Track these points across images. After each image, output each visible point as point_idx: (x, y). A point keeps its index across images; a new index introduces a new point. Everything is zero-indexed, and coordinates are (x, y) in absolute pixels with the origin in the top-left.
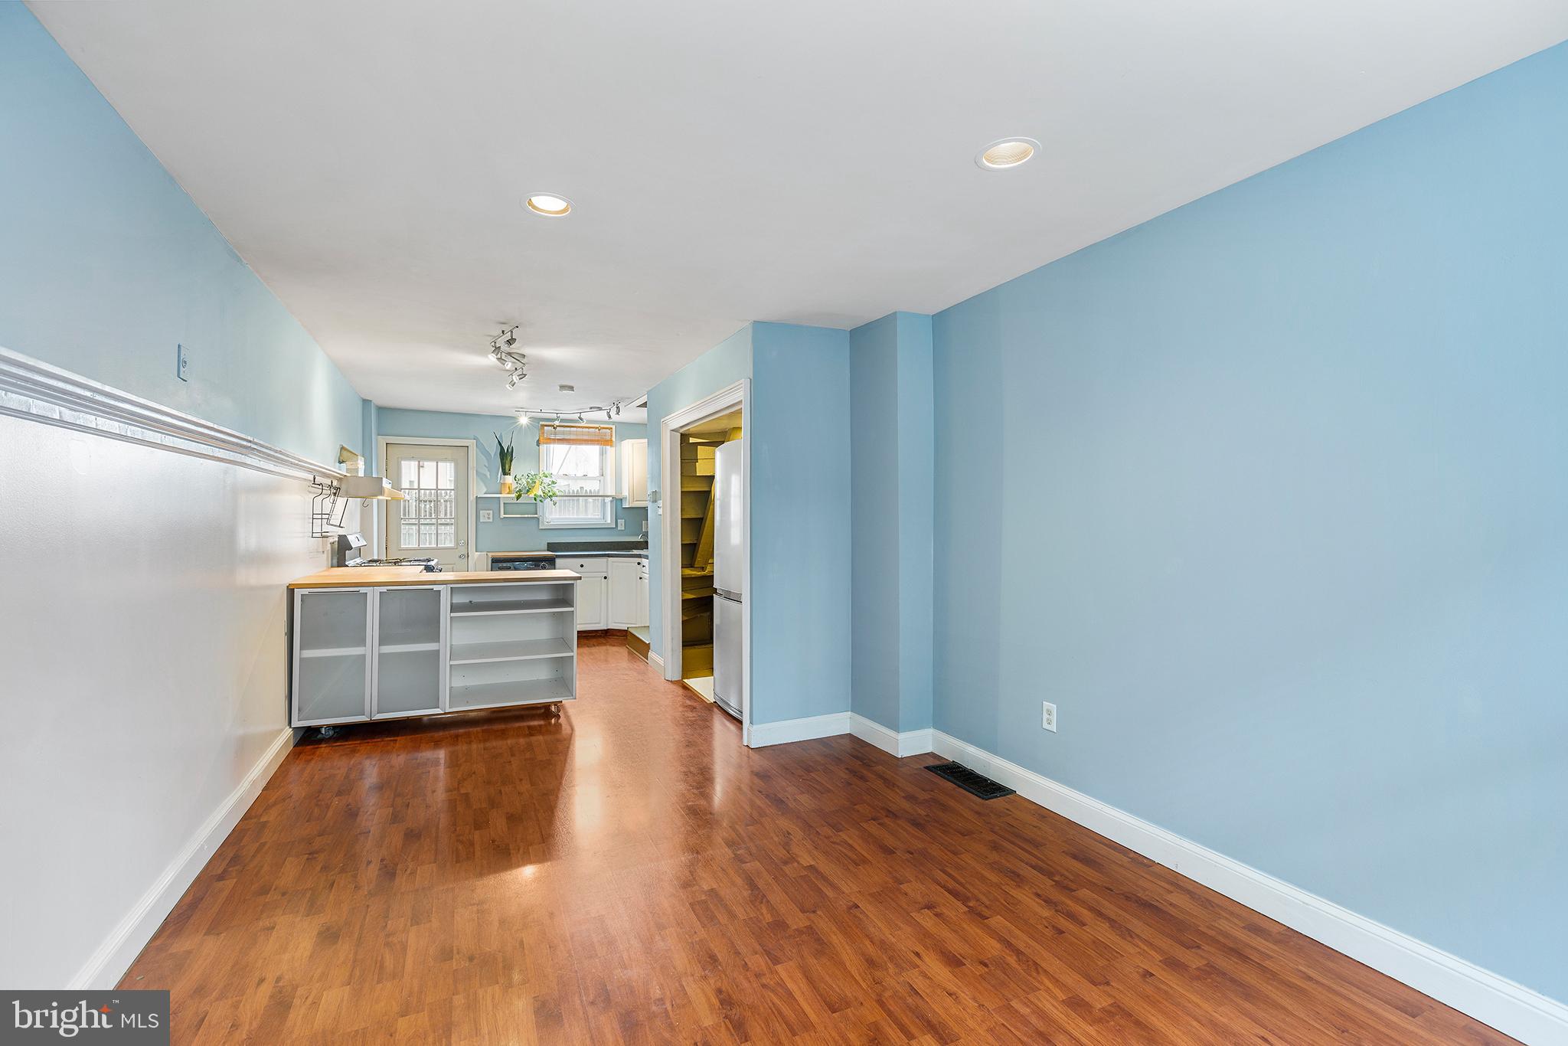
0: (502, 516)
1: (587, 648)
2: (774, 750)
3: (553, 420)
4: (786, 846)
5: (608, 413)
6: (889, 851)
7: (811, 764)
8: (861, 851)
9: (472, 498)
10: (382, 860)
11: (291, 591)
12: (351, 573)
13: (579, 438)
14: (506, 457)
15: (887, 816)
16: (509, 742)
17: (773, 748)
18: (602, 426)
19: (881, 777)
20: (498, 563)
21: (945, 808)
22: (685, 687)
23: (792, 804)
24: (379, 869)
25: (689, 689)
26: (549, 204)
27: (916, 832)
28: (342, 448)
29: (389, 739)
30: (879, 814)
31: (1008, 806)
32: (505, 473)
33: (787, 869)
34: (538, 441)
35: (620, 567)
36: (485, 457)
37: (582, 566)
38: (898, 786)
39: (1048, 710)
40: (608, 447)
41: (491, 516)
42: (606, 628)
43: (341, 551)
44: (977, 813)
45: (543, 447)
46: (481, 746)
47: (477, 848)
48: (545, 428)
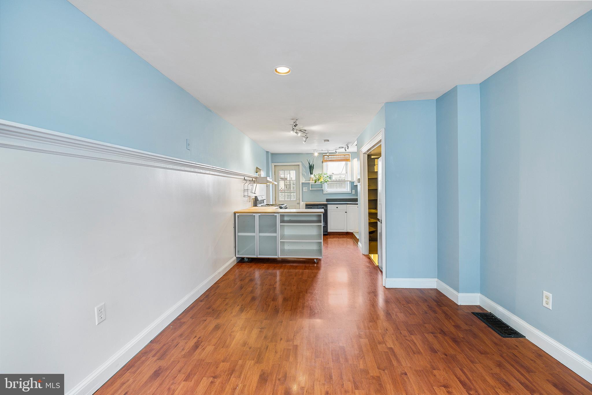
0: (310, 189)
1: (338, 239)
2: (396, 290)
3: (326, 153)
4: (383, 336)
5: (345, 149)
6: (434, 351)
7: (411, 300)
8: (419, 346)
9: (301, 183)
10: (242, 305)
11: (235, 213)
12: (260, 208)
13: (337, 159)
14: (311, 168)
15: (440, 333)
16: (297, 271)
17: (396, 289)
18: (346, 154)
19: (444, 312)
20: (308, 206)
21: (475, 336)
22: (369, 258)
23: (394, 317)
24: (240, 308)
25: (371, 259)
26: (283, 70)
27: (453, 345)
28: (257, 168)
29: (262, 264)
30: (436, 331)
31: (517, 344)
32: (311, 174)
33: (379, 347)
34: (322, 161)
35: (351, 207)
36: (305, 168)
37: (337, 208)
38: (452, 319)
39: (546, 296)
40: (348, 162)
41: (307, 189)
42: (346, 231)
43: (256, 202)
44: (496, 344)
45: (325, 164)
46: (287, 271)
47: (270, 308)
48: (325, 156)
